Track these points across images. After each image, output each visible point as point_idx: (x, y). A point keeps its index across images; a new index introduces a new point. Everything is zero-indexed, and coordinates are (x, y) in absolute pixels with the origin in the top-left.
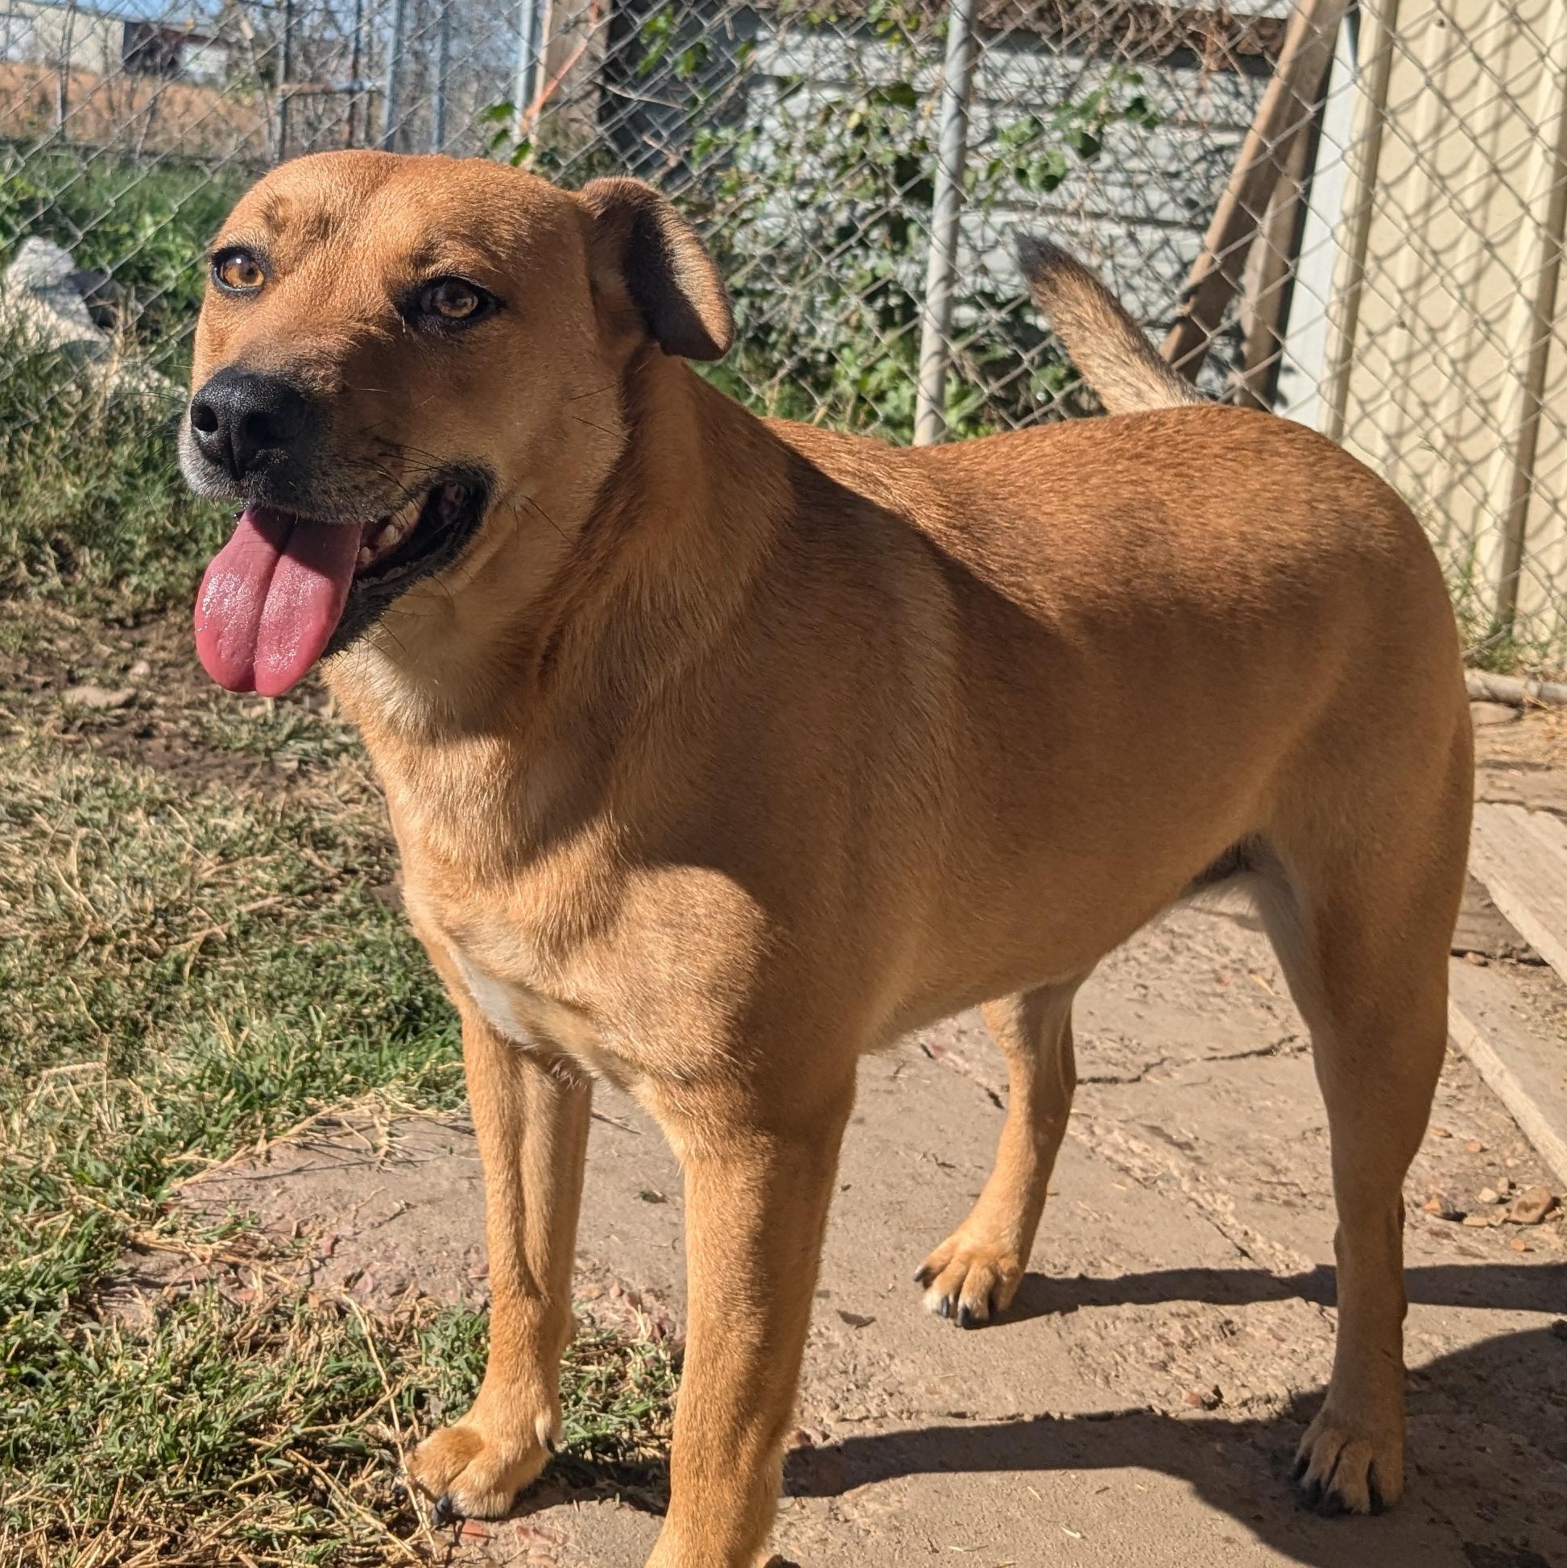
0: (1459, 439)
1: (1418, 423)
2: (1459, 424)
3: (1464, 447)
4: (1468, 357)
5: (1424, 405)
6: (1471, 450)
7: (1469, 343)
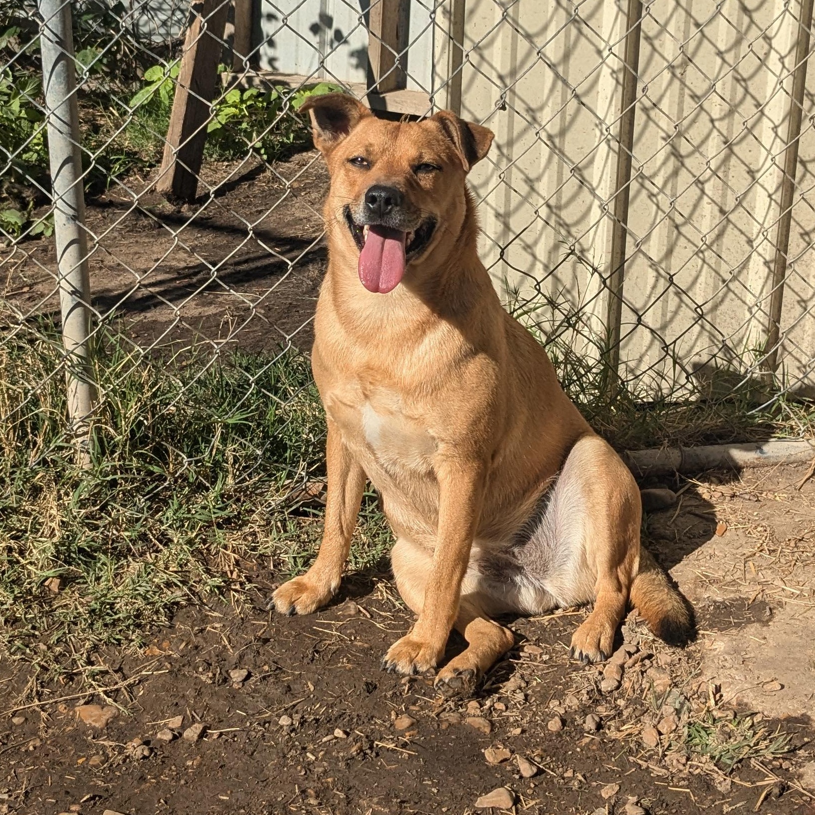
0: (559, 208)
1: (525, 199)
2: (559, 198)
3: (564, 214)
4: (563, 133)
5: (529, 181)
6: (568, 215)
7: (563, 118)
